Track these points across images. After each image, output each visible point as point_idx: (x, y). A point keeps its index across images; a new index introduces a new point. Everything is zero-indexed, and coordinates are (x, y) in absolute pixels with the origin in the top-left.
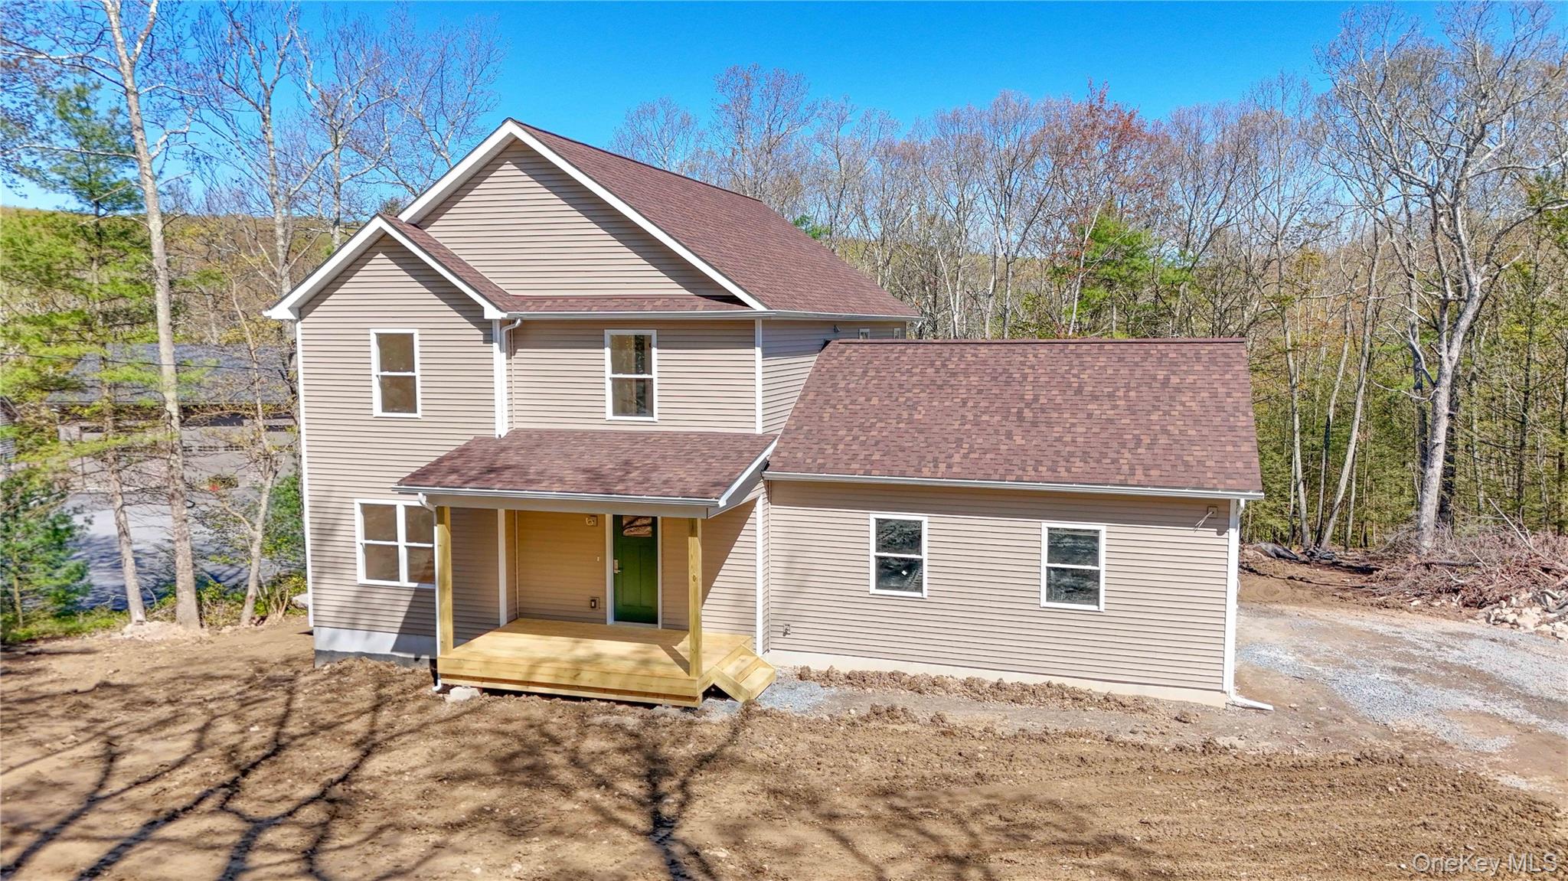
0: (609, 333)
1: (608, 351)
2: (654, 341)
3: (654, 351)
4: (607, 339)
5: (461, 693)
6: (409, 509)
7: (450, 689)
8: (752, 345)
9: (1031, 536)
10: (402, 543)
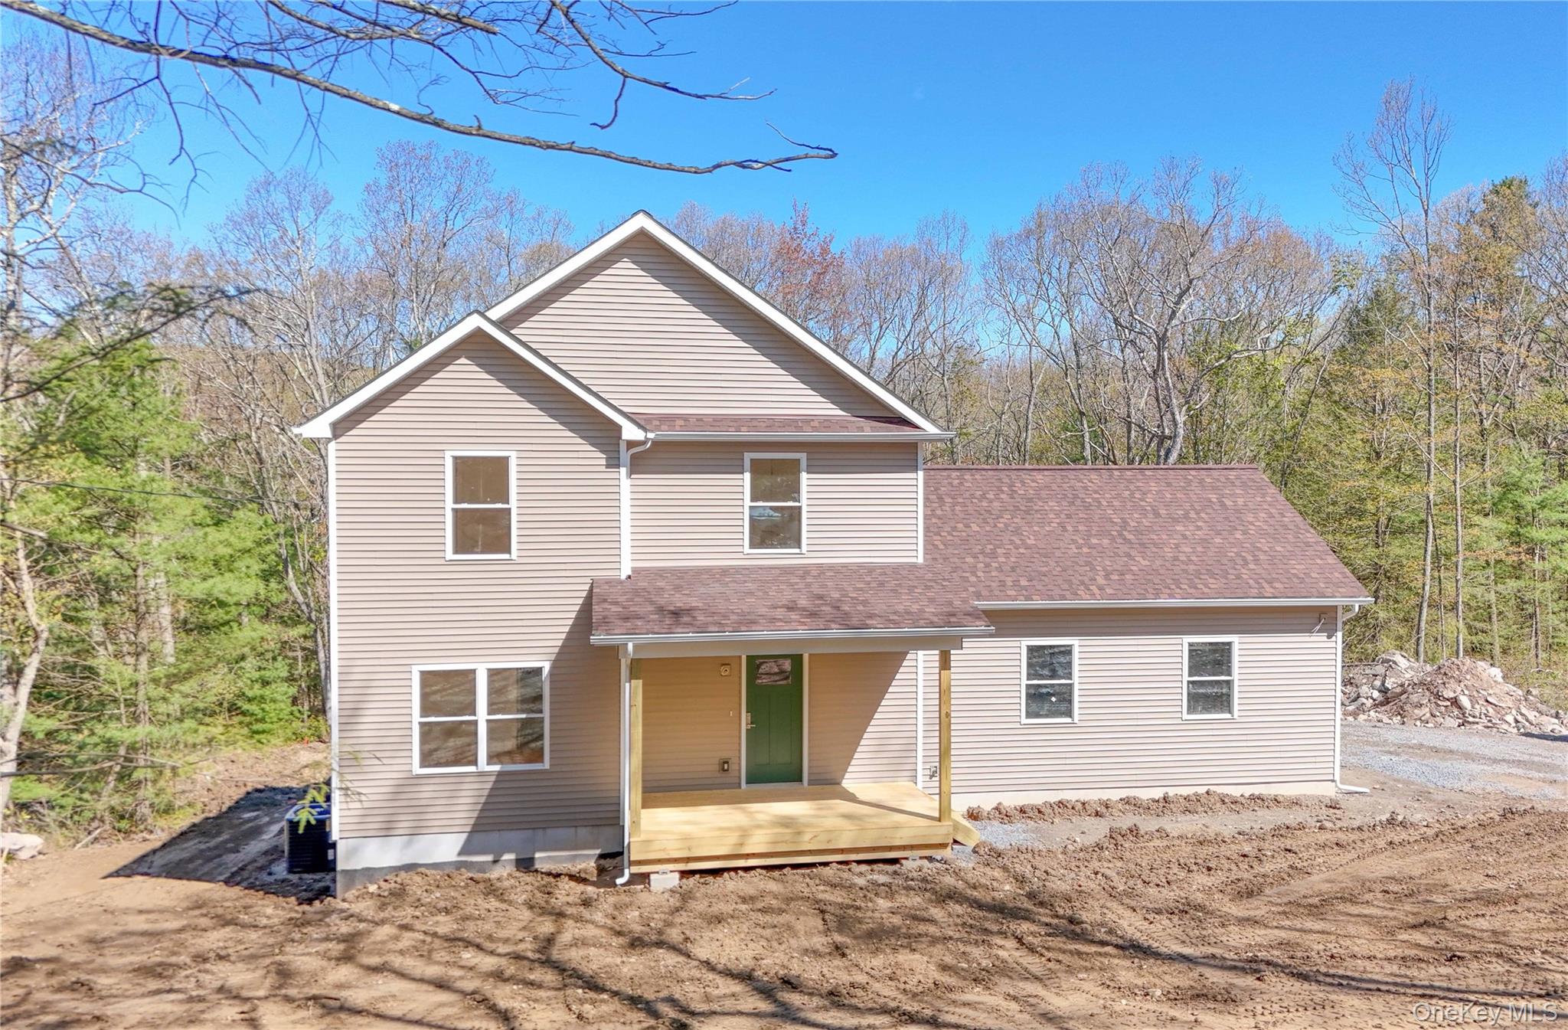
0: (748, 456)
1: (747, 476)
2: (804, 464)
3: (804, 476)
4: (747, 464)
5: (665, 880)
6: (493, 673)
7: (644, 878)
8: (915, 469)
9: (1174, 651)
10: (482, 715)
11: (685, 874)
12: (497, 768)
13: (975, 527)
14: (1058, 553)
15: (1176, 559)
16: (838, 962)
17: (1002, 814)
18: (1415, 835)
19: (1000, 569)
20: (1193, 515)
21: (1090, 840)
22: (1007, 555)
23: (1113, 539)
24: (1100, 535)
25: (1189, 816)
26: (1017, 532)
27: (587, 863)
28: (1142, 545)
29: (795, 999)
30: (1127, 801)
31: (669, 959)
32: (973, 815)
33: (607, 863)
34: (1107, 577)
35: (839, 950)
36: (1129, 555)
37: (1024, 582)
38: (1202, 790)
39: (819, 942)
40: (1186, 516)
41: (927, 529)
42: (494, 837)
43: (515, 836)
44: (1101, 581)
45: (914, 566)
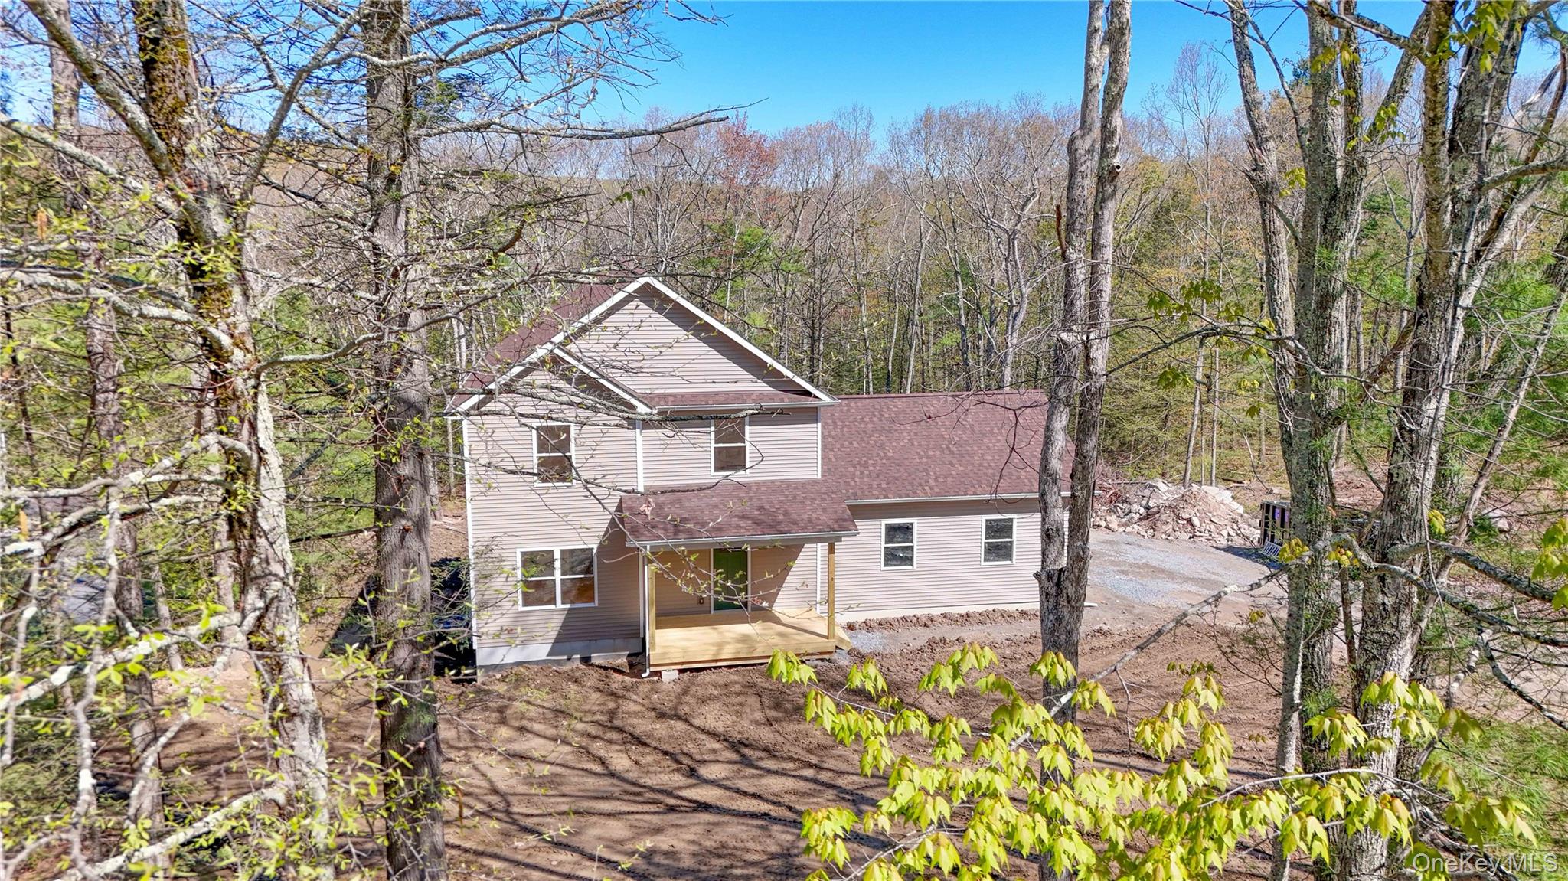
1: (713, 429)
2: (747, 421)
3: (747, 428)
4: (713, 423)
5: (669, 675)
6: (563, 552)
7: (658, 673)
8: (816, 421)
9: (976, 526)
10: (558, 576)
11: (681, 671)
12: (568, 606)
13: (855, 444)
14: (907, 463)
15: (981, 465)
16: (768, 729)
17: (867, 626)
18: (1109, 641)
19: (869, 476)
20: (996, 431)
21: (918, 644)
22: (874, 465)
23: (942, 451)
24: (934, 449)
25: (981, 627)
26: (882, 447)
27: (622, 661)
28: (961, 455)
29: (748, 752)
30: (944, 615)
31: (680, 726)
32: (850, 627)
33: (635, 660)
34: (936, 480)
35: (769, 723)
36: (951, 463)
37: (884, 485)
38: (991, 608)
39: (758, 716)
40: (992, 432)
41: (824, 446)
42: (567, 646)
43: (578, 645)
44: (932, 483)
45: (815, 481)
